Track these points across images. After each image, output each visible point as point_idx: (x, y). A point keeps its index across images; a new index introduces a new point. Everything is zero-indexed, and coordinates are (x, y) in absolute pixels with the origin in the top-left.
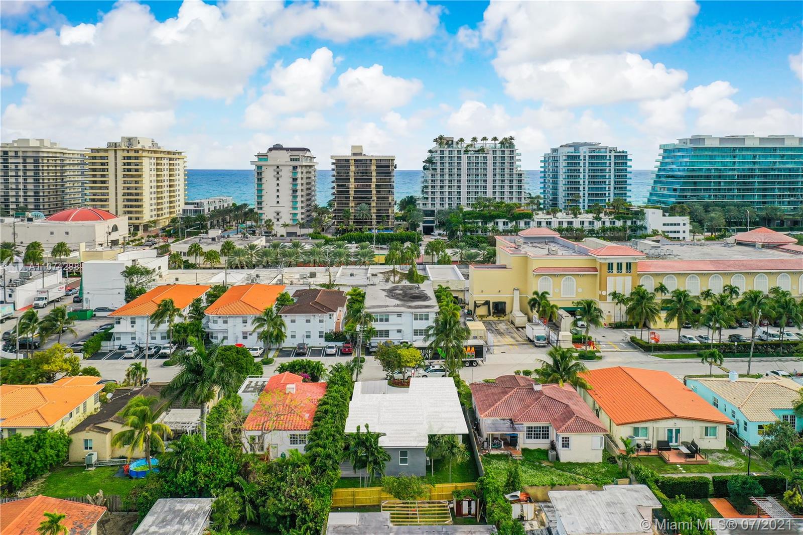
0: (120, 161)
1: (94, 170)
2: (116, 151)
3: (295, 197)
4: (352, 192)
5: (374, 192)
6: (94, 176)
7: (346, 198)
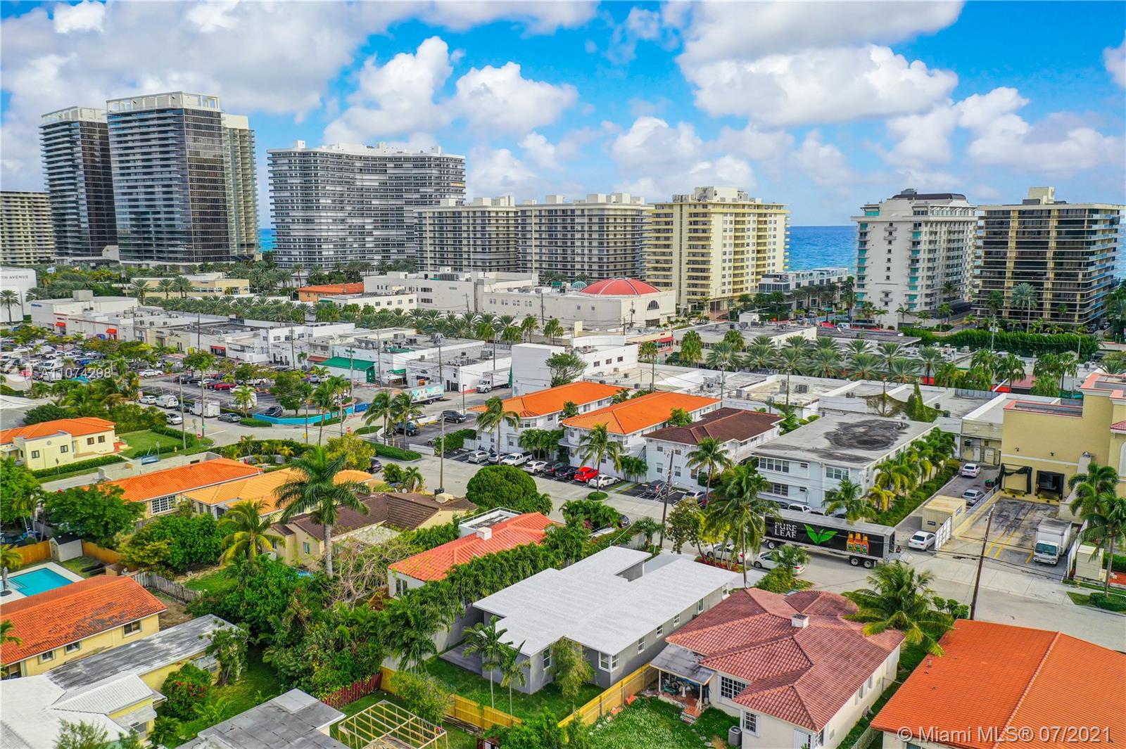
0: (686, 220)
1: (658, 231)
2: (681, 205)
3: (915, 270)
4: (1010, 265)
5: (1051, 265)
6: (658, 238)
7: (1000, 273)
